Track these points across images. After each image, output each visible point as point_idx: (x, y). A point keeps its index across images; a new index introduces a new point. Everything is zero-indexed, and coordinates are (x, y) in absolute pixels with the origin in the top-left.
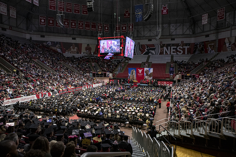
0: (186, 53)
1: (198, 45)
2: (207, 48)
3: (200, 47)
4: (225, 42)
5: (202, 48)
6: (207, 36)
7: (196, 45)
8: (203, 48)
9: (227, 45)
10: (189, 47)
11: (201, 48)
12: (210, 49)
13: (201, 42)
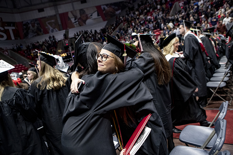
0: (13, 38)
1: (29, 24)
2: (47, 27)
3: (33, 26)
4: (68, 17)
5: (38, 28)
6: (41, 10)
7: (25, 25)
8: (40, 28)
9: (73, 20)
10: (14, 28)
11: (36, 28)
12: (51, 28)
13: (34, 20)
